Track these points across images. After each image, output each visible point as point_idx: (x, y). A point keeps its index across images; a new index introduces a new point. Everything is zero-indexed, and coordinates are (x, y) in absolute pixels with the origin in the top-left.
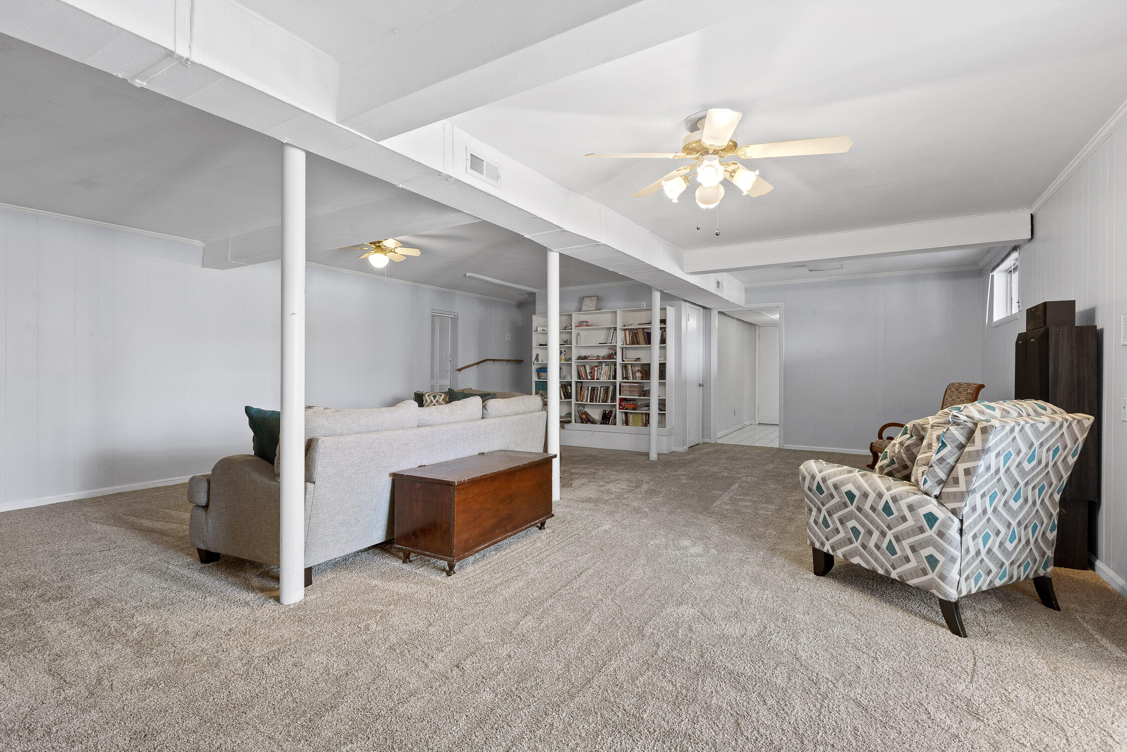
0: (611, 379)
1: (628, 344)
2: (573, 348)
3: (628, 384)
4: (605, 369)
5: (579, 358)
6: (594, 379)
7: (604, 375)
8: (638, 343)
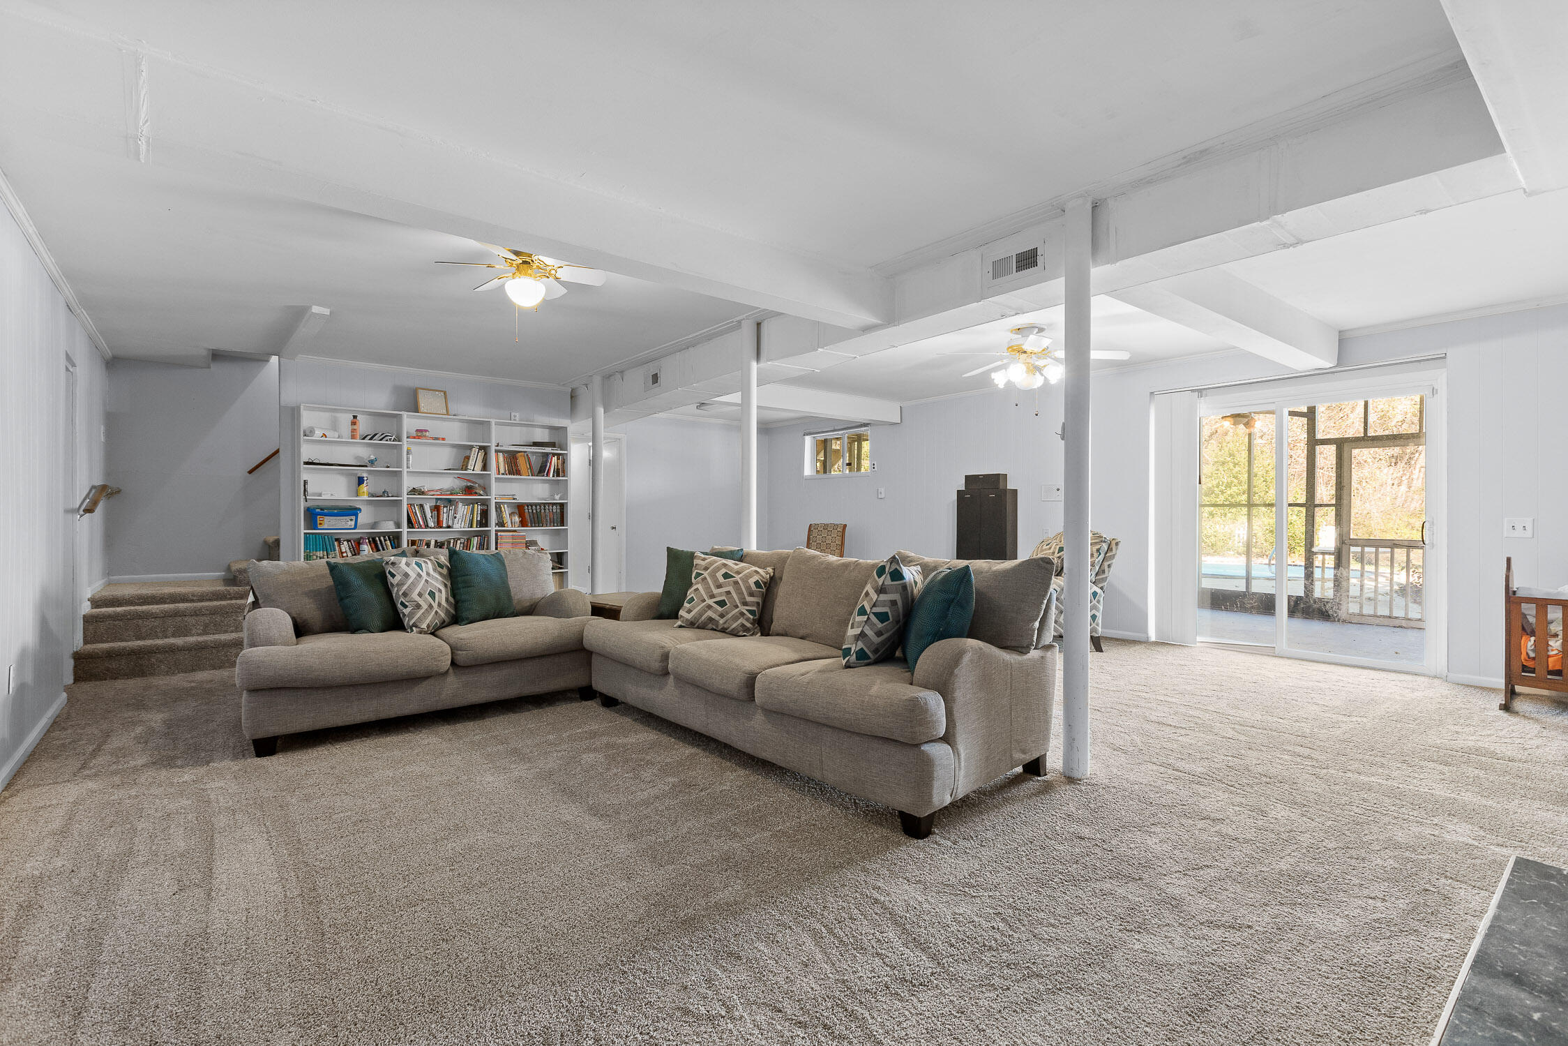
0: (475, 525)
1: (503, 474)
2: (405, 474)
3: (511, 534)
4: (462, 510)
5: (414, 491)
6: (441, 527)
7: (460, 521)
8: (518, 473)
